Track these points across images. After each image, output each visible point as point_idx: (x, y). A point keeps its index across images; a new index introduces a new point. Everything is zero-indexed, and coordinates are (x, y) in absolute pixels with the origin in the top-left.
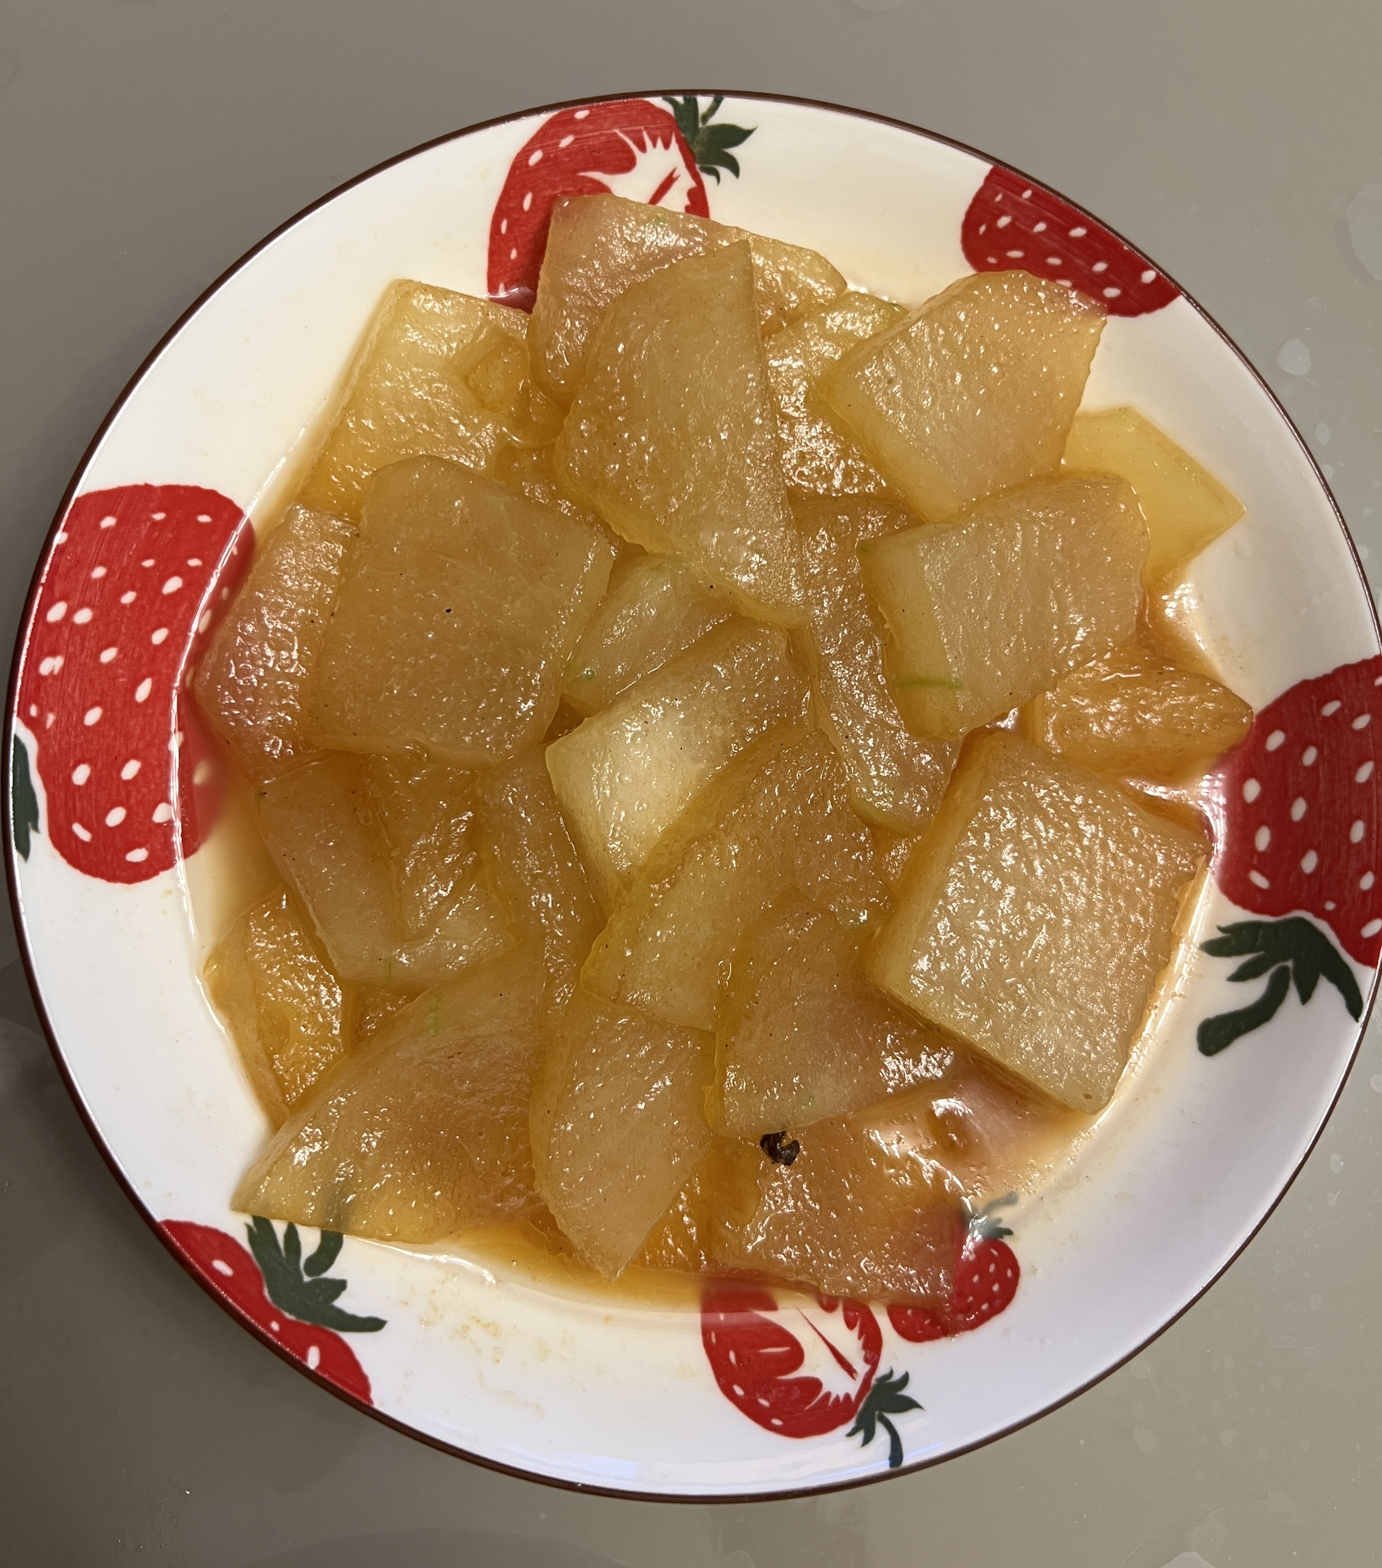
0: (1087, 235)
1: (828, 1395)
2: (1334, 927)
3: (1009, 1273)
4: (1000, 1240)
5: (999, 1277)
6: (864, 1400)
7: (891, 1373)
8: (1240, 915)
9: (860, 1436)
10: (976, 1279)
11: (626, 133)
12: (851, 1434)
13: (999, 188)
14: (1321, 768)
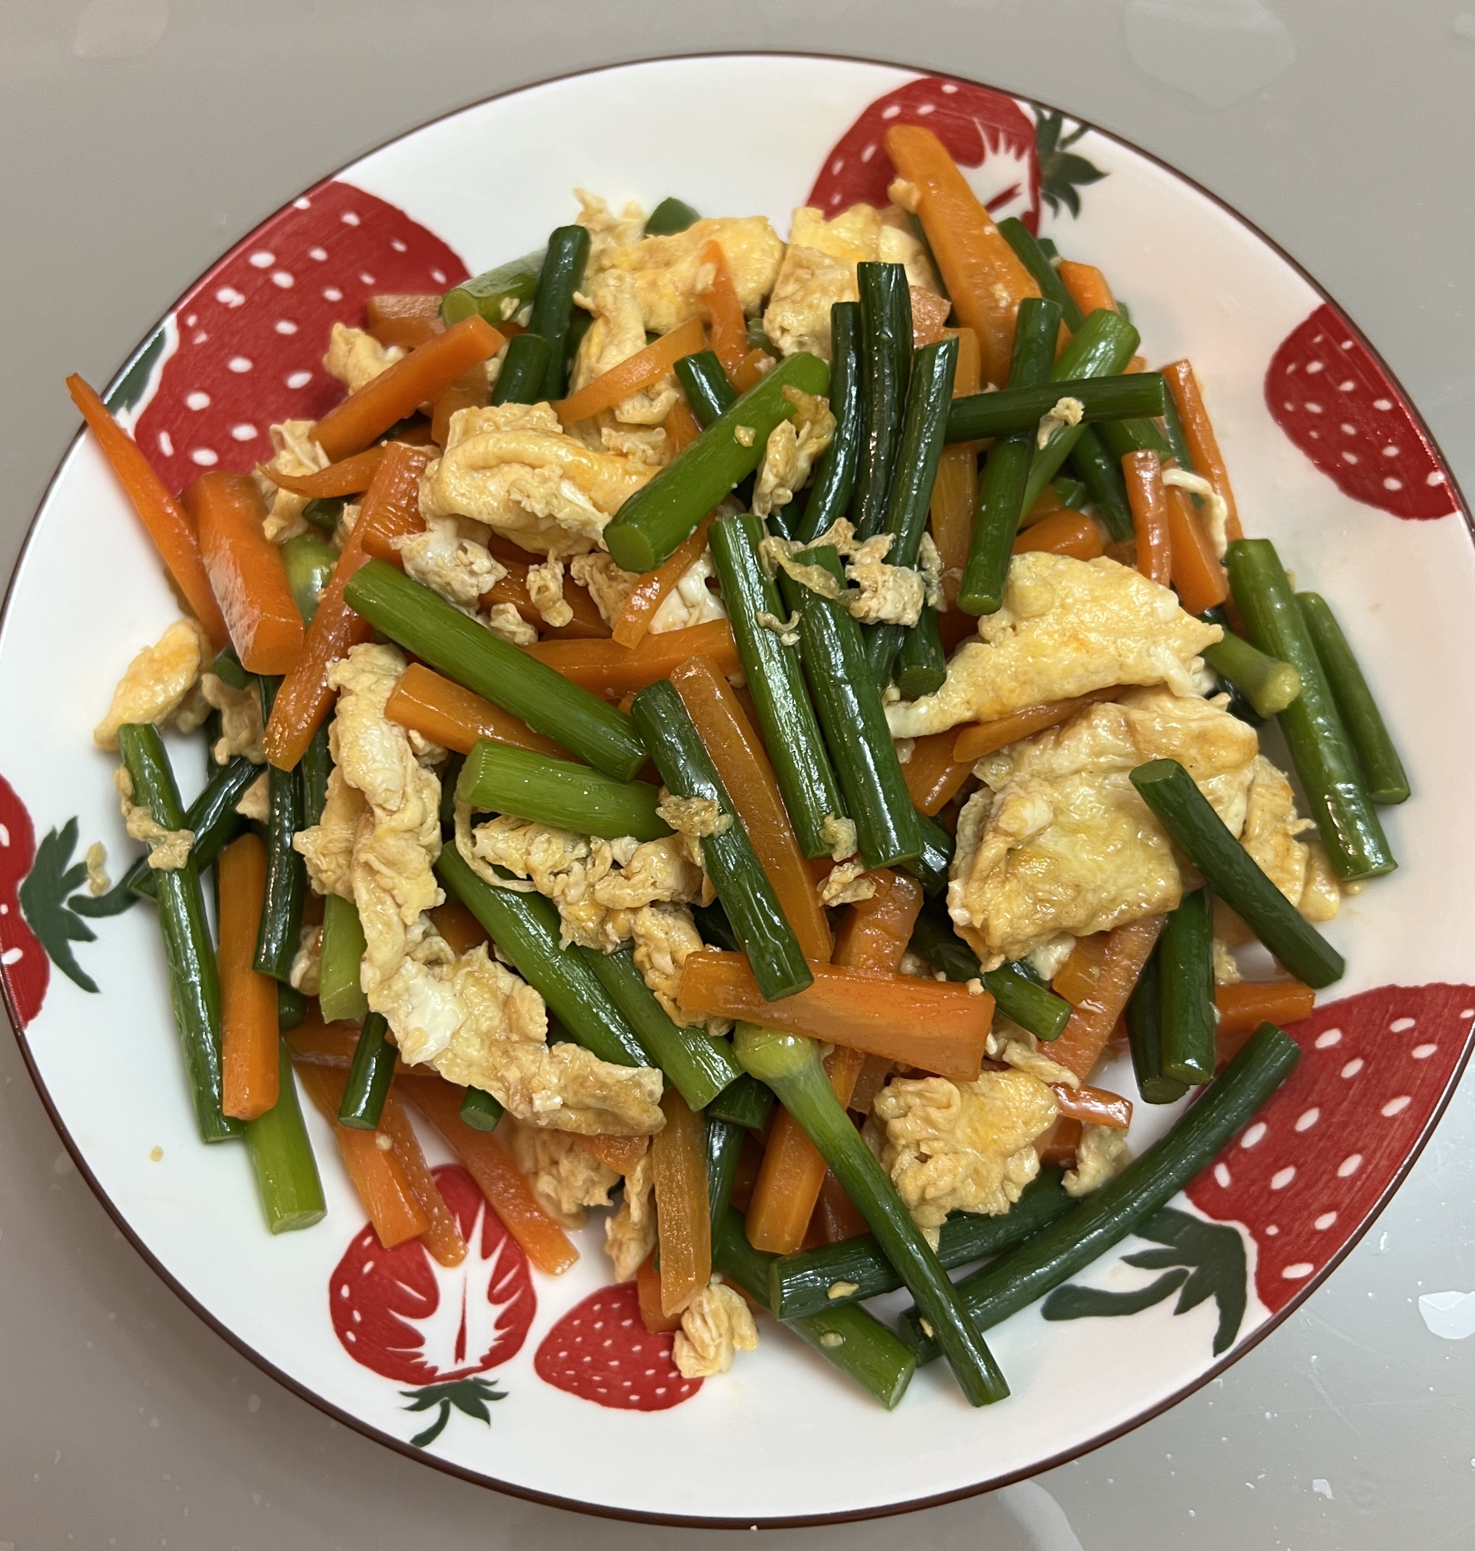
0: (1390, 411)
2: (1261, 1253)
11: (984, 126)
13: (1322, 328)
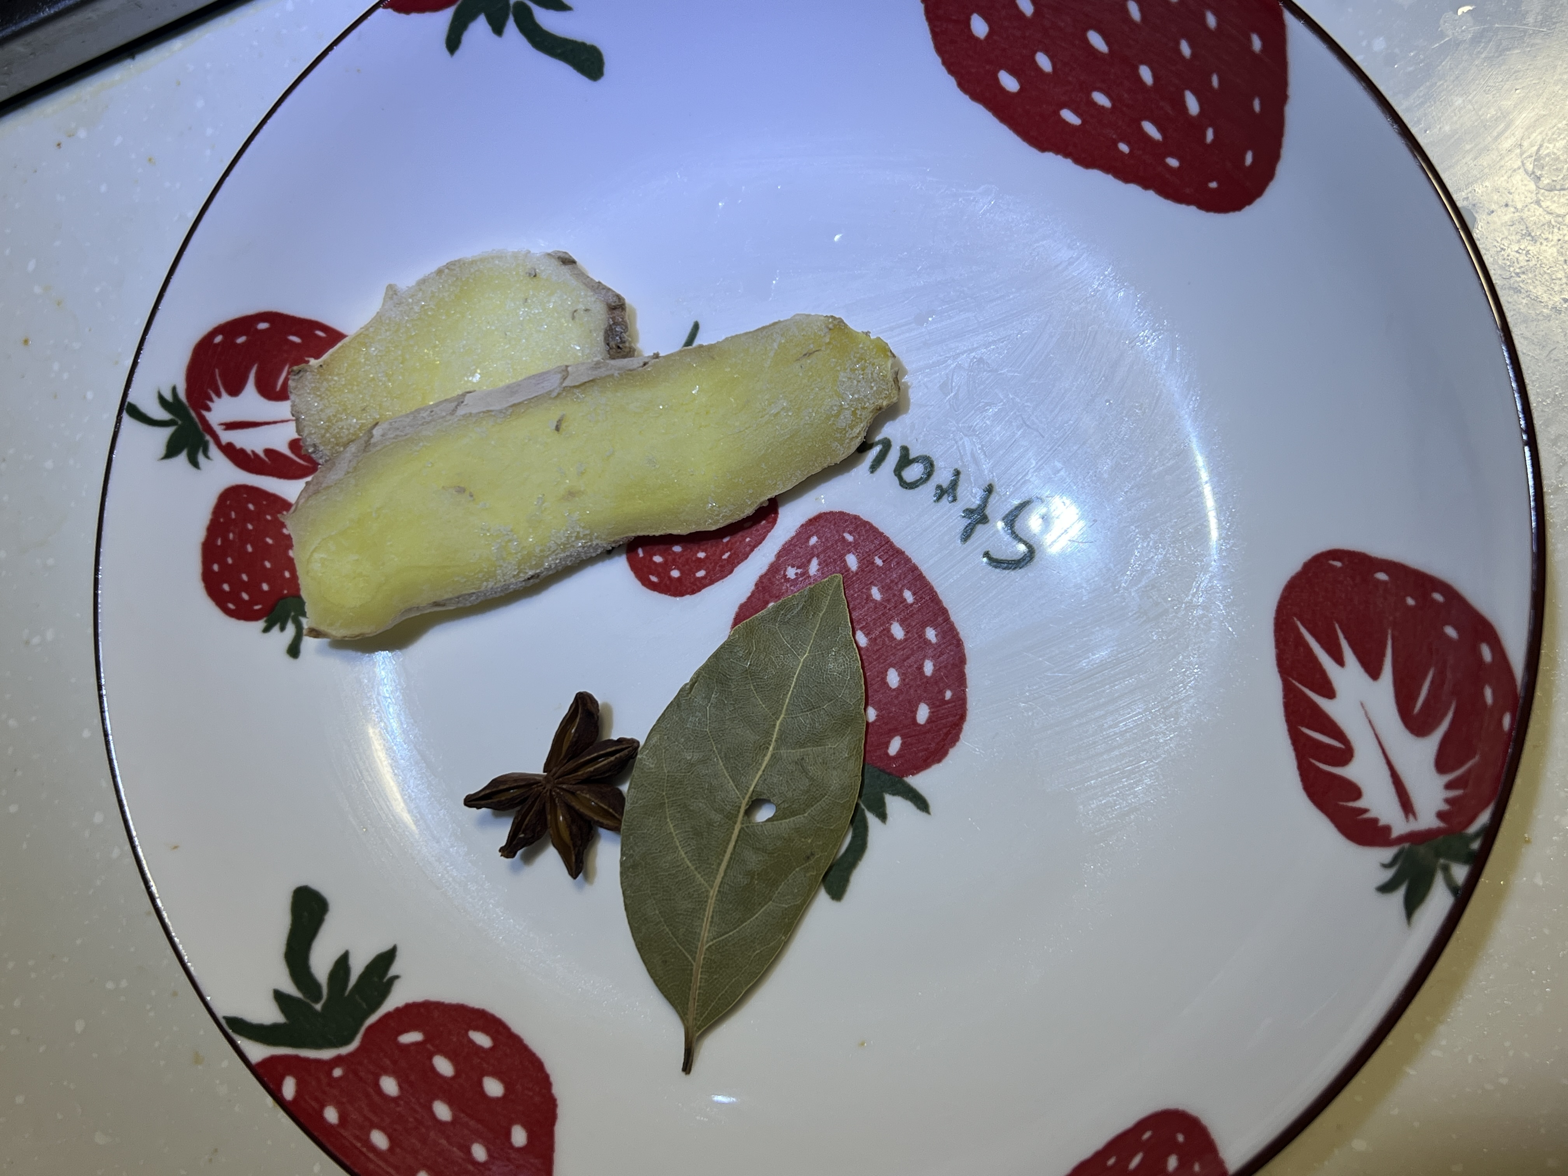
1: (219, 395)
3: (231, 606)
4: (265, 619)
5: (234, 596)
6: (197, 420)
7: (207, 457)
8: (394, 1001)
9: (168, 396)
10: (245, 577)
12: (174, 389)
14: (461, 1154)
